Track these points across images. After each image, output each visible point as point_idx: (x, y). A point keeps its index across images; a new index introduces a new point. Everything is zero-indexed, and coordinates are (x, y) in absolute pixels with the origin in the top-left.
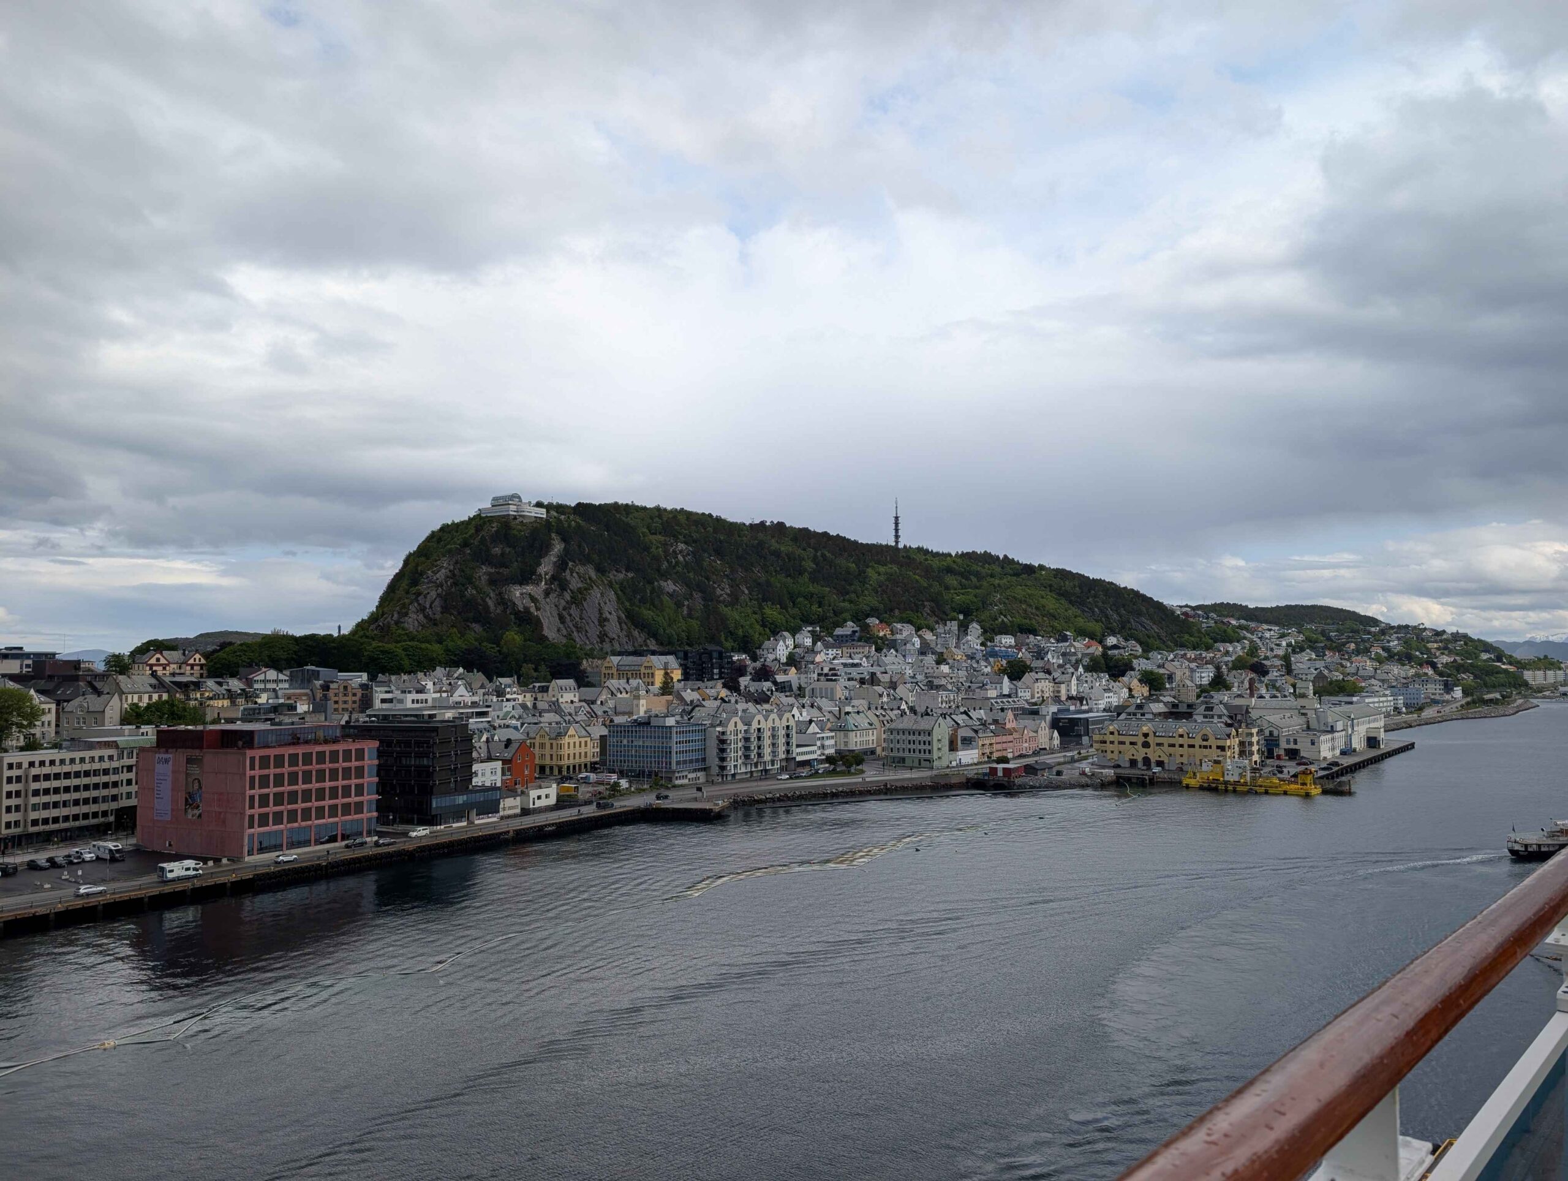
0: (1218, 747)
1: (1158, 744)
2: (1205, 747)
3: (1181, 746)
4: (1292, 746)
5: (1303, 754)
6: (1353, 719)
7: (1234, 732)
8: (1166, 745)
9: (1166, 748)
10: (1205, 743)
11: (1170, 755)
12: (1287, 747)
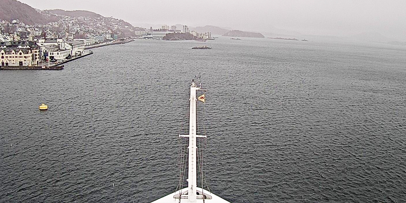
0: (24, 57)
1: (6, 57)
2: (21, 57)
3: (13, 57)
4: (52, 55)
5: (55, 58)
6: (73, 46)
7: (30, 51)
8: (9, 57)
9: (9, 58)
10: (21, 56)
11: (10, 60)
12: (51, 56)
